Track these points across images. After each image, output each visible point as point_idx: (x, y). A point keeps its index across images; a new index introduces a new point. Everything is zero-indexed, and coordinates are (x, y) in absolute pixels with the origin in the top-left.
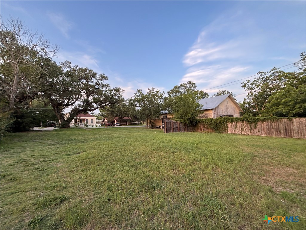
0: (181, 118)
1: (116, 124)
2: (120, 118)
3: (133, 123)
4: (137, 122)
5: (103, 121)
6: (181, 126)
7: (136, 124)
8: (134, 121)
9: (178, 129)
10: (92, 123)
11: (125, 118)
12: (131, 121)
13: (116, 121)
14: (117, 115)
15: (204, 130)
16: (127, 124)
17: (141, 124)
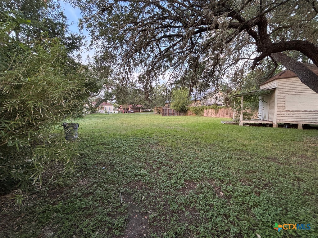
0: (175, 107)
1: (130, 111)
2: (134, 106)
3: (145, 110)
4: (149, 110)
5: (119, 109)
6: (175, 112)
7: (148, 111)
8: (146, 109)
9: (172, 114)
10: (110, 110)
11: (138, 106)
12: (143, 109)
13: (130, 108)
14: (131, 103)
15: (191, 114)
16: (139, 111)
17: (152, 111)
